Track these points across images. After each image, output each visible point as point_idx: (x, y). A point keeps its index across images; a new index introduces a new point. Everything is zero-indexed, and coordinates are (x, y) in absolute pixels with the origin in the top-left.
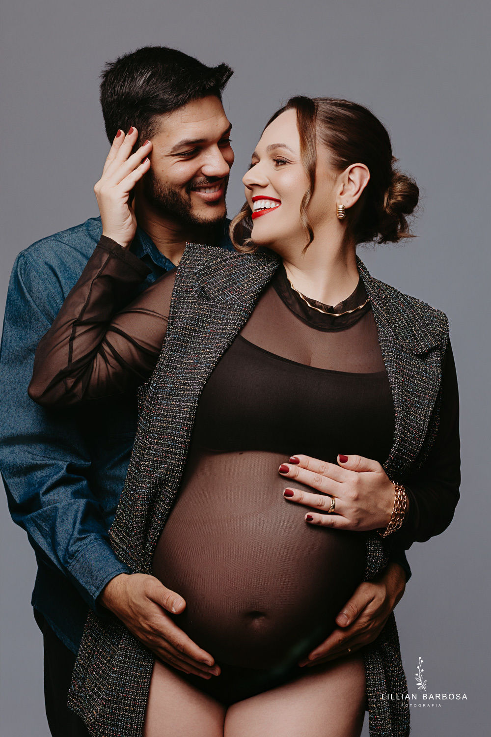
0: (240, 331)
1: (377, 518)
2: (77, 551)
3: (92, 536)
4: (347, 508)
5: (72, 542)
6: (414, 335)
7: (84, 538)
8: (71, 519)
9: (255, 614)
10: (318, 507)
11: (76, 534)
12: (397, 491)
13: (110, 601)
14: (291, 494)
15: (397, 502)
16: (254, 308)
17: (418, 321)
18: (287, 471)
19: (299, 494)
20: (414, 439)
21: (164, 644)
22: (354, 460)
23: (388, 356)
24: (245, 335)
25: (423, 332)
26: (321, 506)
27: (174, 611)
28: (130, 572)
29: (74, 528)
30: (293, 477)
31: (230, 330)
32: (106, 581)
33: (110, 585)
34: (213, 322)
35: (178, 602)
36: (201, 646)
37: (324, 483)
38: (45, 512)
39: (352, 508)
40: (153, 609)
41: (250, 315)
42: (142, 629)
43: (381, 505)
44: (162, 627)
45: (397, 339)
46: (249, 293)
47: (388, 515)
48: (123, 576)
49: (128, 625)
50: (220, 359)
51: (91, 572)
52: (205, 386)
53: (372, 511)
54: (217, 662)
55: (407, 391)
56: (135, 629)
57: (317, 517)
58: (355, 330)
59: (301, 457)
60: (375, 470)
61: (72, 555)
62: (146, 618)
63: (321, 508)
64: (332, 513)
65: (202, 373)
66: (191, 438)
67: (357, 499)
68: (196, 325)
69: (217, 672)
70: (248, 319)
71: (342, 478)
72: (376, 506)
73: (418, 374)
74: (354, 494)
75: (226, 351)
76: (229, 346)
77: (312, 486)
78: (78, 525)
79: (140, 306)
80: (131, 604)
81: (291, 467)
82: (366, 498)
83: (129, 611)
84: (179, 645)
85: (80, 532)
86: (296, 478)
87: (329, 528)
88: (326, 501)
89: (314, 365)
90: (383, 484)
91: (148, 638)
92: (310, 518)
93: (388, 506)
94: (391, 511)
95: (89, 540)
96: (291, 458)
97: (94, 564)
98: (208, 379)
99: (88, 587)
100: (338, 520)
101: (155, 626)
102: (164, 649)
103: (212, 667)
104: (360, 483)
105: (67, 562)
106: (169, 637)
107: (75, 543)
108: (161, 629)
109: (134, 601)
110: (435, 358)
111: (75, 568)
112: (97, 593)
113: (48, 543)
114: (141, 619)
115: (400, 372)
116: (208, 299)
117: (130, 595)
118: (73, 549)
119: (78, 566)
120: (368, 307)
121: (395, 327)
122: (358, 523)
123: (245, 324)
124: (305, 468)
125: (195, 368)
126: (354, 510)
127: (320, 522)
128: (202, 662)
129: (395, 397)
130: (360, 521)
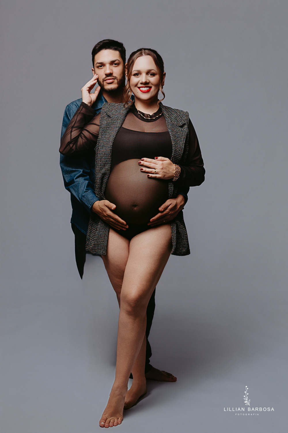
0: (121, 125)
1: (170, 175)
2: (85, 195)
3: (90, 191)
4: (160, 172)
5: (83, 192)
6: (178, 121)
7: (87, 191)
8: (83, 186)
9: (135, 206)
10: (151, 172)
11: (85, 190)
12: (176, 166)
13: (95, 209)
14: (142, 169)
15: (176, 169)
16: (125, 118)
17: (178, 116)
18: (140, 163)
19: (145, 169)
20: (180, 151)
21: (112, 220)
22: (160, 158)
23: (169, 127)
24: (123, 126)
25: (180, 120)
26: (152, 172)
27: (112, 209)
28: (100, 200)
29: (84, 189)
30: (143, 165)
31: (119, 125)
32: (93, 202)
33: (94, 204)
34: (113, 124)
35: (114, 206)
36: (122, 219)
37: (152, 165)
38: (75, 184)
39: (161, 172)
40: (107, 209)
41: (124, 120)
42: (105, 216)
43: (171, 170)
44: (110, 214)
45: (172, 122)
46: (123, 114)
47: (173, 173)
48: (98, 201)
49: (101, 216)
50: (117, 134)
51: (89, 200)
52: (113, 142)
53: (168, 172)
54: (127, 224)
55: (175, 136)
56: (102, 217)
57: (150, 175)
58: (158, 121)
59: (145, 159)
60: (167, 161)
61: (83, 196)
62: (105, 212)
63: (152, 173)
64: (155, 174)
65: (112, 139)
66: (111, 158)
67: (162, 169)
68: (108, 126)
69: (127, 227)
70: (124, 122)
71: (157, 163)
72: (169, 171)
73: (179, 131)
74: (161, 167)
75: (118, 131)
76: (119, 130)
77: (149, 166)
78: (85, 187)
79: (92, 123)
80: (101, 209)
81: (142, 162)
82: (165, 168)
83: (100, 211)
84: (116, 219)
85: (86, 190)
86: (144, 165)
87: (155, 178)
88: (153, 170)
89: (146, 132)
90: (170, 164)
91: (106, 218)
92: (148, 175)
93: (173, 170)
94: (174, 172)
95: (88, 192)
96: (142, 159)
97: (90, 198)
98: (114, 140)
99: (88, 205)
100: (158, 176)
101: (108, 214)
102: (112, 221)
103: (126, 225)
104: (162, 164)
105: (82, 198)
106: (113, 217)
107: (84, 193)
108: (110, 215)
109: (102, 207)
110: (186, 126)
111: (84, 200)
112: (91, 206)
113: (76, 194)
114: (104, 213)
115: (172, 131)
116: (111, 117)
117: (100, 206)
118: (83, 194)
119: (85, 199)
120: (163, 115)
121: (171, 119)
122: (164, 176)
123: (123, 123)
124: (146, 162)
125: (109, 138)
126: (162, 172)
127: (152, 177)
128: (122, 224)
129: (172, 139)
130: (165, 175)
